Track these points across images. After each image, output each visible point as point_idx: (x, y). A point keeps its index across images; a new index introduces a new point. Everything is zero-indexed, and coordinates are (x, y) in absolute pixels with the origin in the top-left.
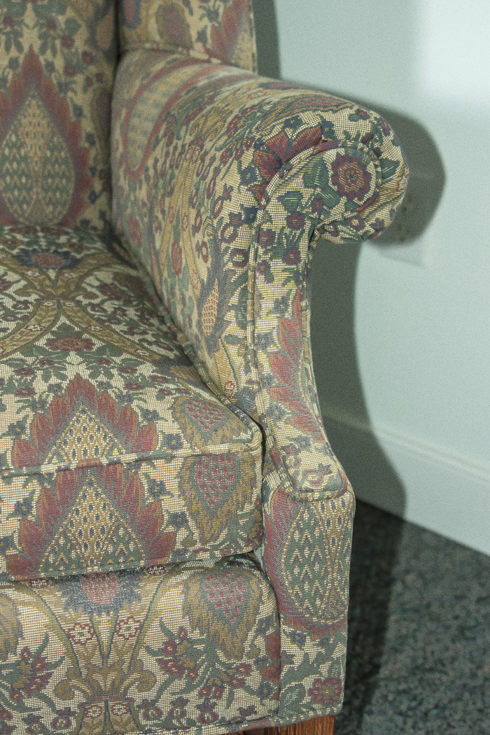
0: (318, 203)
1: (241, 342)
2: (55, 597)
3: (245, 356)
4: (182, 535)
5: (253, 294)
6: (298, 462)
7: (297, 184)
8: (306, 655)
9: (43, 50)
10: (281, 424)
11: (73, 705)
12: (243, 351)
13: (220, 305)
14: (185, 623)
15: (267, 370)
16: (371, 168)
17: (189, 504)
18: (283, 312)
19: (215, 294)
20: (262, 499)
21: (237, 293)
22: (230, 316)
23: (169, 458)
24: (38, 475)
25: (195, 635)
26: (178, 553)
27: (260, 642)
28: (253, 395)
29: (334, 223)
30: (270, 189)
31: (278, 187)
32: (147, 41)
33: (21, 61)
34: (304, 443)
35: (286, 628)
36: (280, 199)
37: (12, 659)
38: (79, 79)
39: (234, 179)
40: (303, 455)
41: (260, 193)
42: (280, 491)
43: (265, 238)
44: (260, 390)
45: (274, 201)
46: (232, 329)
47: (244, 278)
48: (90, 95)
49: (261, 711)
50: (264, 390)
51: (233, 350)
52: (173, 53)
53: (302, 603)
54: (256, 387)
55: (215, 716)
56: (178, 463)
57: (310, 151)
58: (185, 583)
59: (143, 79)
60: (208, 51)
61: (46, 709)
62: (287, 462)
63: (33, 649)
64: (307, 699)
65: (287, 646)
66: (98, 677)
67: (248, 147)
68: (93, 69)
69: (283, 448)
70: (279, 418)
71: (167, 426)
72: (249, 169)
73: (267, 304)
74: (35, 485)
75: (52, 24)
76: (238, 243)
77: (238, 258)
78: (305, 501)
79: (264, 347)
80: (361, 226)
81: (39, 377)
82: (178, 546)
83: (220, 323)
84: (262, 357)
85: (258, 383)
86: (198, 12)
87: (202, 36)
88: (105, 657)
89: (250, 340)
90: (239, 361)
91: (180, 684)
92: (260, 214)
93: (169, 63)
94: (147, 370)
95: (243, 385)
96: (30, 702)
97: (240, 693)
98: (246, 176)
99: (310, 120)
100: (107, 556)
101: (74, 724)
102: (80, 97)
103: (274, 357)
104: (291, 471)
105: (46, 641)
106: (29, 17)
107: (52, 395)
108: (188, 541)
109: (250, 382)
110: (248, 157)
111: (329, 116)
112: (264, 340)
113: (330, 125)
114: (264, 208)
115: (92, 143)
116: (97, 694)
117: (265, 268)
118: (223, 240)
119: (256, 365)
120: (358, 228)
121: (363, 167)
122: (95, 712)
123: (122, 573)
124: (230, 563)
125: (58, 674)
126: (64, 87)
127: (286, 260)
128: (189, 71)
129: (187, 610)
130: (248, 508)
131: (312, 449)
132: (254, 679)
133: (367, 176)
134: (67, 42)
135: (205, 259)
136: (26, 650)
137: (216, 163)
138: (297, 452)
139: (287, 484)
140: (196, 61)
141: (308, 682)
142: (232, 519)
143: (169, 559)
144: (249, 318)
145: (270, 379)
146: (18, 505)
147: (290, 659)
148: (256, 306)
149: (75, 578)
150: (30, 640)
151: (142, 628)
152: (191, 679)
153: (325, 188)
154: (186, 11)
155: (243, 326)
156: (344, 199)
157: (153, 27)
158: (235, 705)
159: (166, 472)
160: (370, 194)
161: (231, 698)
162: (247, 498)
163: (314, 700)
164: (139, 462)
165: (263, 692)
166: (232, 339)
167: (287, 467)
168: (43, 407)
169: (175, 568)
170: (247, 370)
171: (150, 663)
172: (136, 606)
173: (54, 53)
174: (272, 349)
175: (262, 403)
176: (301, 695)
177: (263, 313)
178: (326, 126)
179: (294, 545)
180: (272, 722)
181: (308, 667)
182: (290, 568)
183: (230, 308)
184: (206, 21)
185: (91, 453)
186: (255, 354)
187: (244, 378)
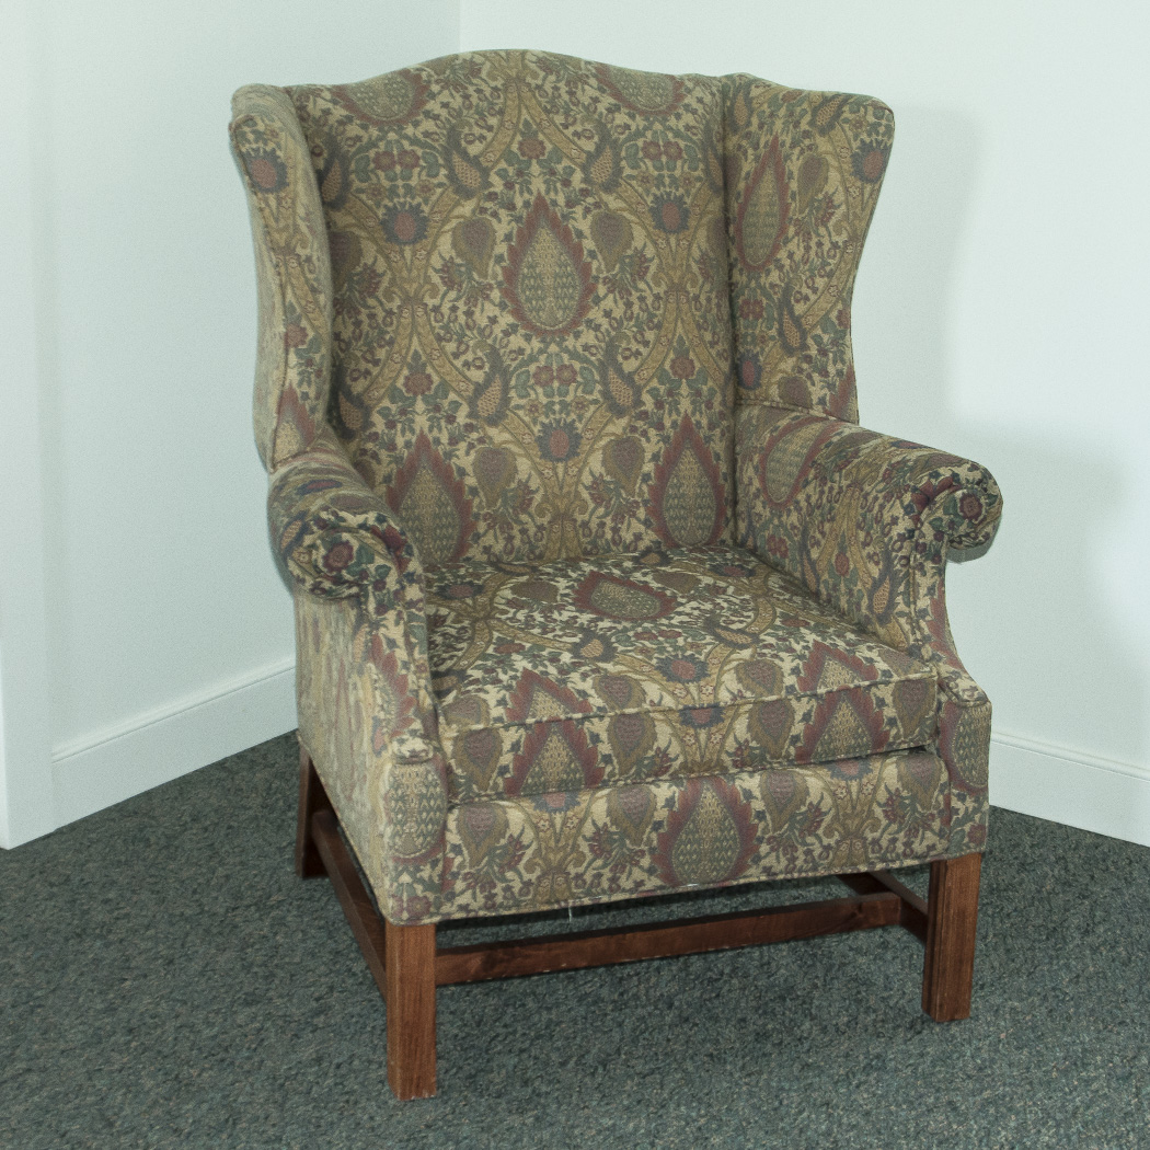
0: (952, 525)
1: (908, 615)
2: (823, 772)
3: (911, 624)
4: (894, 732)
5: (914, 584)
6: (957, 686)
7: (940, 513)
8: (967, 808)
9: (694, 413)
11: (832, 842)
12: (909, 621)
13: (891, 593)
14: (899, 786)
15: (927, 631)
16: (983, 501)
17: (898, 712)
18: (933, 595)
19: (887, 585)
20: (939, 708)
21: (903, 584)
22: (899, 599)
23: (887, 683)
24: (815, 695)
25: (905, 794)
26: (891, 744)
27: (941, 798)
28: (919, 648)
29: (960, 537)
30: (923, 517)
31: (929, 516)
32: (766, 399)
33: (679, 422)
35: (955, 791)
36: (930, 523)
37: (803, 809)
38: (718, 431)
39: (899, 511)
40: (958, 681)
41: (917, 520)
42: (949, 701)
43: (920, 548)
44: (923, 644)
45: (926, 524)
46: (901, 607)
47: (907, 574)
48: (723, 444)
49: (939, 847)
50: (927, 645)
51: (903, 621)
52: (793, 411)
53: (964, 772)
54: (921, 643)
55: (912, 851)
56: (892, 686)
57: (947, 492)
58: (897, 762)
59: (772, 431)
60: (825, 411)
61: (817, 844)
63: (815, 803)
64: (966, 840)
65: (955, 803)
66: (849, 822)
67: (906, 491)
68: (725, 423)
71: (881, 665)
72: (909, 505)
73: (923, 591)
74: (814, 703)
75: (698, 393)
76: (904, 552)
77: (904, 562)
78: (965, 707)
79: (923, 617)
80: (976, 537)
81: (793, 642)
82: (891, 740)
83: (891, 604)
84: (923, 624)
85: (922, 640)
86: (819, 385)
87: (822, 401)
88: (854, 808)
89: (913, 614)
90: (907, 627)
91: (894, 827)
92: (917, 533)
93: (793, 419)
94: (850, 636)
95: (912, 642)
96: (810, 839)
97: (928, 834)
98: (908, 510)
99: (945, 472)
100: (850, 747)
101: (831, 855)
102: (718, 446)
105: (822, 798)
106: (684, 390)
107: (806, 651)
108: (897, 736)
109: (917, 640)
110: (908, 498)
111: (956, 470)
112: (922, 613)
113: (957, 475)
114: (920, 529)
115: (726, 480)
116: (847, 835)
117: (921, 567)
118: (893, 550)
119: (920, 628)
120: (974, 539)
121: (978, 500)
122: (844, 847)
123: (856, 758)
124: (918, 750)
125: (827, 819)
126: (709, 439)
127: (934, 561)
128: (817, 427)
129: (900, 778)
130: (931, 713)
132: (936, 825)
133: (980, 506)
134: (709, 405)
135: (877, 563)
136: (811, 804)
137: (880, 501)
139: (953, 698)
140: (818, 419)
141: (967, 828)
142: (922, 721)
143: (884, 749)
144: (912, 600)
146: (804, 715)
147: (957, 811)
148: (916, 592)
149: (833, 761)
150: (813, 798)
151: (875, 789)
152: (901, 823)
153: (956, 515)
154: (809, 383)
155: (908, 604)
156: (967, 521)
157: (774, 391)
158: (925, 843)
159: (885, 693)
160: (981, 517)
161: (923, 838)
162: (930, 709)
163: (970, 841)
164: (870, 686)
165: (941, 834)
166: (902, 614)
167: (951, 689)
168: (805, 659)
169: (886, 755)
170: (914, 633)
171: (878, 812)
172: (871, 775)
173: (701, 413)
175: (926, 652)
176: (963, 838)
177: (921, 596)
178: (955, 476)
179: (960, 735)
180: (945, 856)
181: (968, 817)
182: (957, 749)
183: (898, 595)
184: (826, 391)
185: (842, 682)
186: (918, 622)
187: (912, 638)
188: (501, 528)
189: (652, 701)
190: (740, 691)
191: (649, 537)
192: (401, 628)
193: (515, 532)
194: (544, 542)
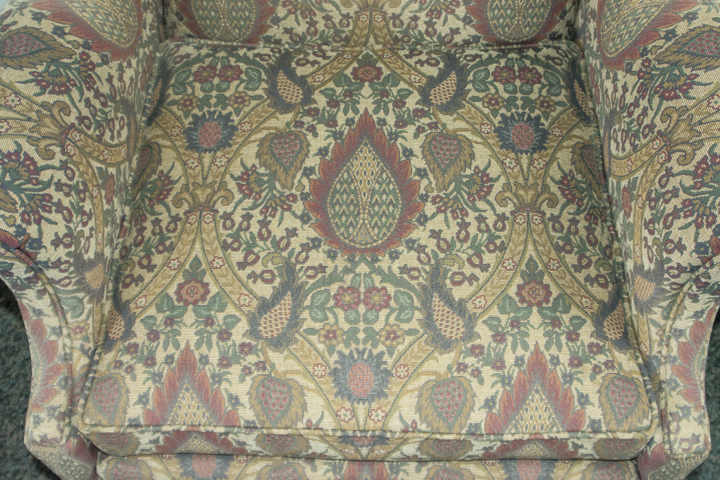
1: (661, 327)
3: (661, 336)
5: (679, 305)
6: (678, 429)
10: (674, 393)
12: (661, 332)
13: (653, 296)
15: (674, 353)
17: (597, 452)
18: (699, 318)
21: (667, 302)
22: (658, 310)
24: (500, 440)
28: (660, 364)
34: (686, 411)
40: (683, 423)
41: (707, 260)
42: (662, 444)
44: (666, 363)
46: (657, 317)
47: (676, 296)
50: (668, 366)
51: (654, 330)
54: (663, 360)
56: (595, 440)
58: (583, 472)
62: (671, 428)
67: (708, 226)
69: (670, 414)
70: (673, 389)
71: (594, 411)
73: (688, 313)
74: (497, 443)
77: (675, 286)
78: (675, 459)
79: (677, 337)
81: (509, 347)
84: (673, 343)
85: (665, 358)
89: (668, 329)
90: (655, 337)
92: (702, 270)
94: (586, 333)
95: (654, 353)
98: (700, 248)
103: (682, 346)
104: (672, 437)
107: (517, 370)
109: (660, 353)
112: (681, 333)
114: (707, 268)
117: (694, 296)
119: (667, 345)
127: (713, 294)
131: (691, 418)
137: (679, 202)
138: (680, 419)
139: (667, 447)
144: (672, 316)
145: (675, 359)
146: (485, 448)
148: (679, 312)
155: (666, 318)
159: (586, 442)
166: (655, 323)
167: (669, 431)
168: (509, 384)
170: (660, 344)
174: (682, 339)
175: (665, 372)
177: (683, 317)
183: (658, 307)
185: (538, 428)
186: (669, 338)
187: (656, 349)
188: (302, 13)
189: (309, 421)
190: (414, 422)
191: (468, 32)
192: (46, 299)
193: (319, 17)
194: (351, 27)
